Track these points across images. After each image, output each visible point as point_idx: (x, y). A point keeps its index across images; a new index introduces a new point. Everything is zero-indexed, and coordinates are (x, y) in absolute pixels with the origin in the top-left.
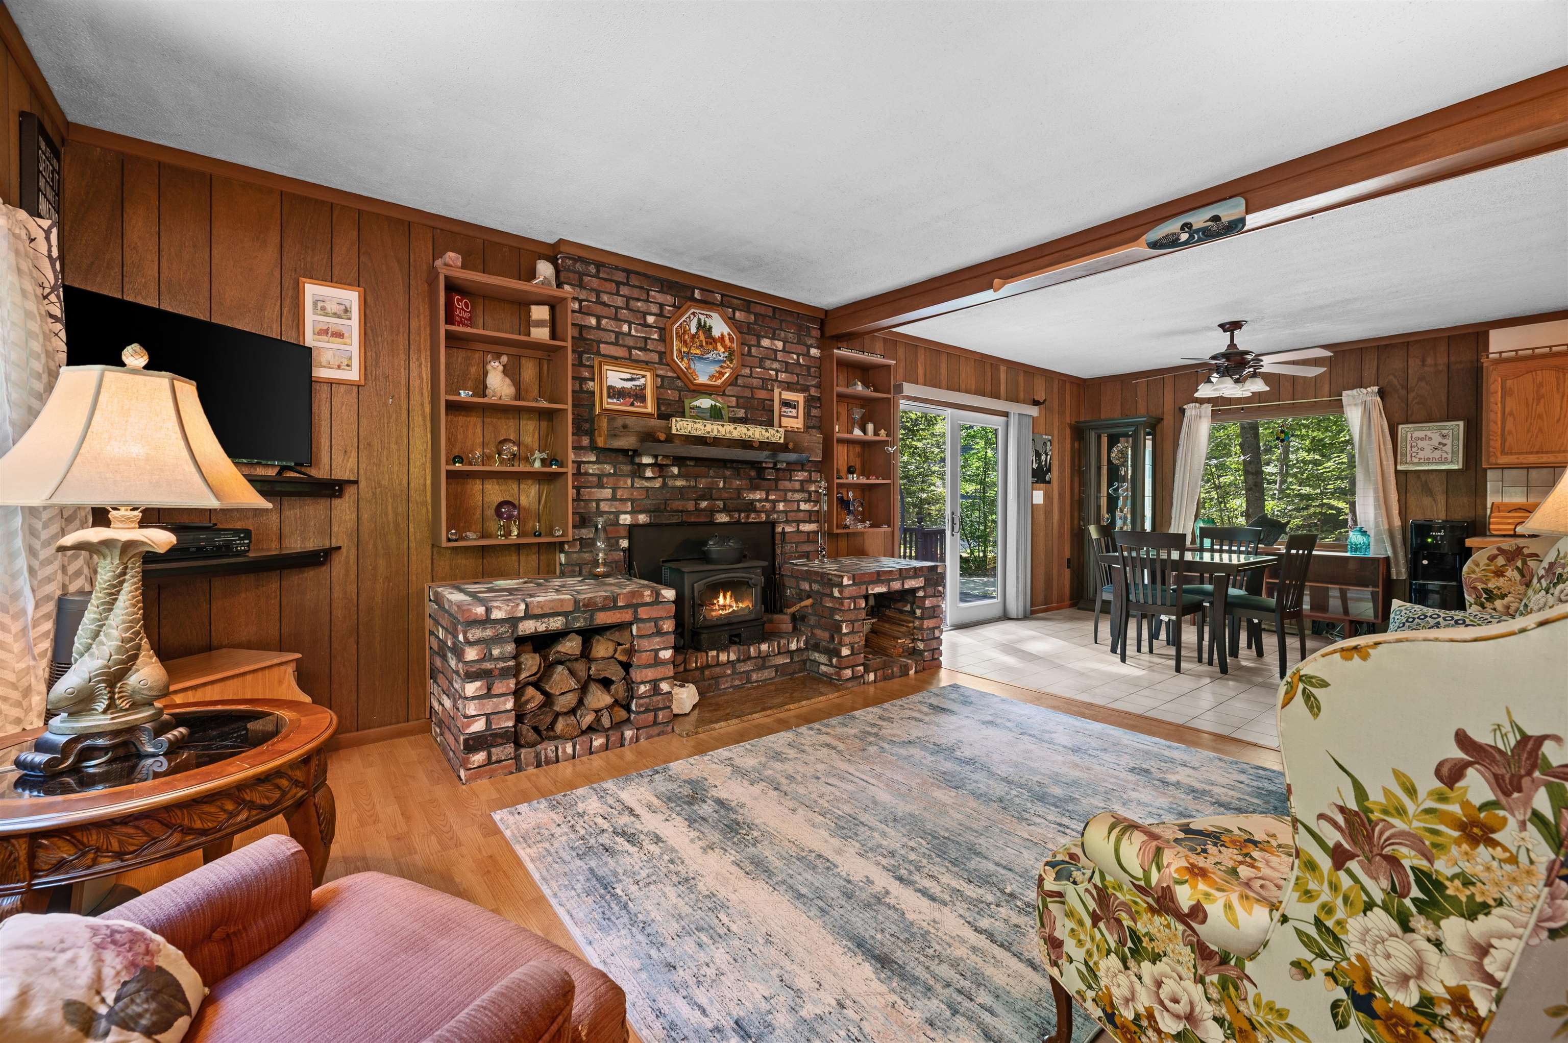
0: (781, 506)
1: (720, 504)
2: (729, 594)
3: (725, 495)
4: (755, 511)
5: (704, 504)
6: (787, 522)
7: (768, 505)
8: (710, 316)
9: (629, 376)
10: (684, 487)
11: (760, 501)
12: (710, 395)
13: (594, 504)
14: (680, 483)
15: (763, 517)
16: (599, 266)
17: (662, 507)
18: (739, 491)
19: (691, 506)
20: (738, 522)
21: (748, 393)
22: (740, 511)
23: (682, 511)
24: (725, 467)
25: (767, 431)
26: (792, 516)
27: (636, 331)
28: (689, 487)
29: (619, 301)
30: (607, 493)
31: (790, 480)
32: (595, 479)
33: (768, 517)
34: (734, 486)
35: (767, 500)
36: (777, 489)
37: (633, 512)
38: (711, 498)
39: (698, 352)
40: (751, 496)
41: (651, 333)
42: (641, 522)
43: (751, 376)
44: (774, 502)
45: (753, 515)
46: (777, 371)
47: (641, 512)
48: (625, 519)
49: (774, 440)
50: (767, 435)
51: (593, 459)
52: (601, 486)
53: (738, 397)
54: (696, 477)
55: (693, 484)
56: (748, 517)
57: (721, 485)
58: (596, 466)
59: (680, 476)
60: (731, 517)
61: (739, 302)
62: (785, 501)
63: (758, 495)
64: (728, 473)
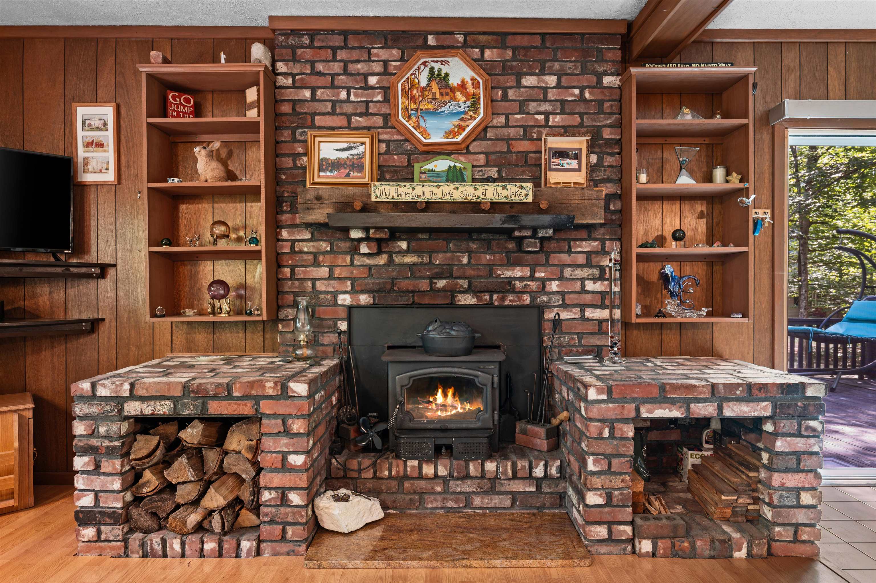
0: (554, 286)
1: (465, 283)
2: (450, 392)
3: (470, 272)
4: (513, 291)
5: (441, 284)
6: (565, 306)
7: (533, 285)
8: (447, 62)
9: (345, 145)
10: (414, 264)
11: (521, 279)
12: (449, 155)
13: (310, 284)
14: (409, 259)
15: (527, 299)
16: (313, 34)
17: (388, 287)
18: (491, 267)
19: (424, 285)
20: (490, 305)
21: (502, 147)
22: (491, 292)
23: (413, 292)
24: (471, 239)
25: (504, 188)
26: (570, 299)
27: (356, 95)
28: (421, 264)
29: (337, 67)
30: (324, 272)
31: (569, 252)
32: (310, 257)
33: (533, 299)
34: (484, 262)
35: (532, 278)
36: (547, 263)
37: (354, 292)
38: (451, 276)
39: (430, 106)
40: (508, 274)
41: (373, 95)
42: (362, 303)
43: (507, 125)
44: (543, 281)
45: (510, 297)
46: (547, 114)
47: (363, 292)
48: (345, 299)
49: (516, 199)
50: (505, 193)
51: (308, 236)
52: (316, 264)
54: (431, 252)
55: (426, 259)
56: (503, 299)
57: (465, 260)
58: (311, 244)
59: (408, 251)
60: (479, 299)
61: (489, 38)
62: (561, 278)
63: (518, 272)
64: (474, 246)
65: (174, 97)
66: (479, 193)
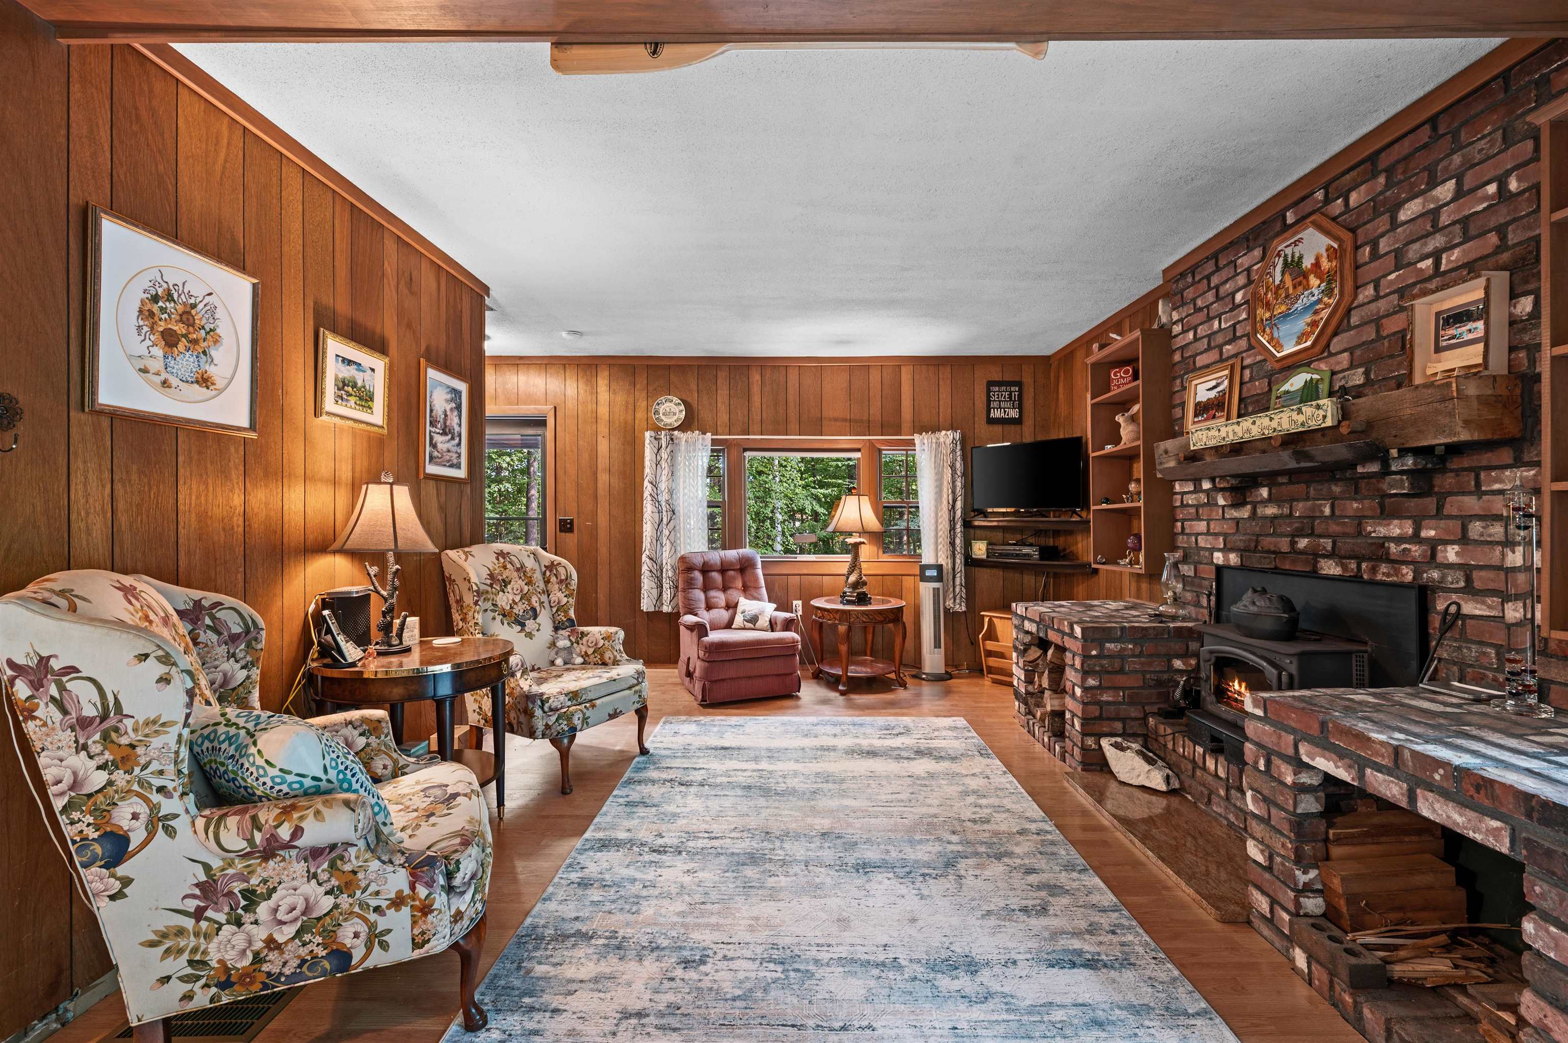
0: (1451, 554)
1: (1327, 543)
3: (1334, 528)
4: (1388, 560)
5: (1303, 543)
6: (1469, 590)
7: (1416, 550)
8: (1300, 240)
9: (1214, 383)
10: (1275, 517)
11: (1399, 540)
12: (1308, 365)
13: (1193, 539)
14: (1271, 511)
15: (1408, 574)
16: (1193, 270)
17: (1253, 545)
18: (1360, 519)
19: (1284, 544)
20: (1357, 578)
21: (1369, 333)
22: (1360, 559)
23: (1274, 552)
24: (1334, 480)
25: (1300, 411)
26: (1480, 579)
27: (1226, 322)
28: (1281, 516)
29: (1210, 296)
30: (1202, 526)
31: (1478, 492)
32: (1193, 510)
33: (1417, 574)
34: (1351, 513)
35: (1416, 538)
36: (1439, 514)
37: (1226, 550)
38: (1311, 534)
39: (1283, 308)
40: (1382, 531)
41: (1239, 315)
42: (1232, 563)
44: (1433, 545)
45: (1384, 568)
47: (1232, 550)
48: (1218, 558)
49: (1313, 424)
50: (1301, 418)
51: (1192, 489)
52: (1198, 518)
53: (1351, 350)
54: (1292, 500)
55: (1286, 511)
56: (1374, 570)
57: (1327, 511)
58: (1194, 496)
59: (1270, 500)
60: (1345, 567)
61: (1354, 173)
62: (1464, 540)
63: (1395, 529)
64: (1337, 489)
65: (1115, 375)
66: (1274, 424)
